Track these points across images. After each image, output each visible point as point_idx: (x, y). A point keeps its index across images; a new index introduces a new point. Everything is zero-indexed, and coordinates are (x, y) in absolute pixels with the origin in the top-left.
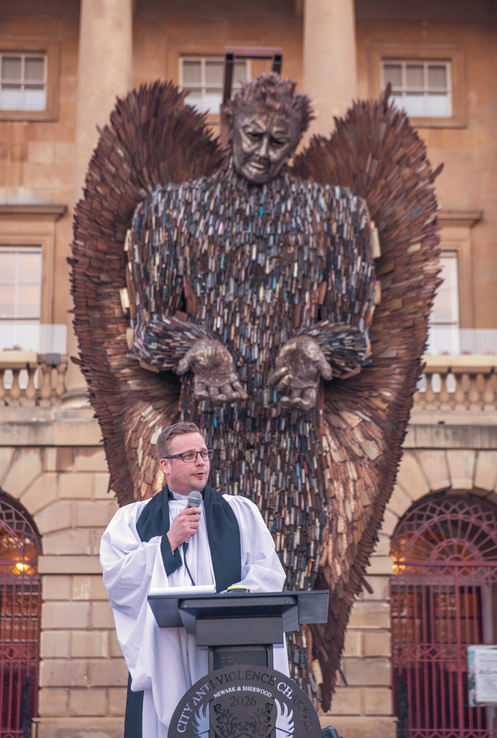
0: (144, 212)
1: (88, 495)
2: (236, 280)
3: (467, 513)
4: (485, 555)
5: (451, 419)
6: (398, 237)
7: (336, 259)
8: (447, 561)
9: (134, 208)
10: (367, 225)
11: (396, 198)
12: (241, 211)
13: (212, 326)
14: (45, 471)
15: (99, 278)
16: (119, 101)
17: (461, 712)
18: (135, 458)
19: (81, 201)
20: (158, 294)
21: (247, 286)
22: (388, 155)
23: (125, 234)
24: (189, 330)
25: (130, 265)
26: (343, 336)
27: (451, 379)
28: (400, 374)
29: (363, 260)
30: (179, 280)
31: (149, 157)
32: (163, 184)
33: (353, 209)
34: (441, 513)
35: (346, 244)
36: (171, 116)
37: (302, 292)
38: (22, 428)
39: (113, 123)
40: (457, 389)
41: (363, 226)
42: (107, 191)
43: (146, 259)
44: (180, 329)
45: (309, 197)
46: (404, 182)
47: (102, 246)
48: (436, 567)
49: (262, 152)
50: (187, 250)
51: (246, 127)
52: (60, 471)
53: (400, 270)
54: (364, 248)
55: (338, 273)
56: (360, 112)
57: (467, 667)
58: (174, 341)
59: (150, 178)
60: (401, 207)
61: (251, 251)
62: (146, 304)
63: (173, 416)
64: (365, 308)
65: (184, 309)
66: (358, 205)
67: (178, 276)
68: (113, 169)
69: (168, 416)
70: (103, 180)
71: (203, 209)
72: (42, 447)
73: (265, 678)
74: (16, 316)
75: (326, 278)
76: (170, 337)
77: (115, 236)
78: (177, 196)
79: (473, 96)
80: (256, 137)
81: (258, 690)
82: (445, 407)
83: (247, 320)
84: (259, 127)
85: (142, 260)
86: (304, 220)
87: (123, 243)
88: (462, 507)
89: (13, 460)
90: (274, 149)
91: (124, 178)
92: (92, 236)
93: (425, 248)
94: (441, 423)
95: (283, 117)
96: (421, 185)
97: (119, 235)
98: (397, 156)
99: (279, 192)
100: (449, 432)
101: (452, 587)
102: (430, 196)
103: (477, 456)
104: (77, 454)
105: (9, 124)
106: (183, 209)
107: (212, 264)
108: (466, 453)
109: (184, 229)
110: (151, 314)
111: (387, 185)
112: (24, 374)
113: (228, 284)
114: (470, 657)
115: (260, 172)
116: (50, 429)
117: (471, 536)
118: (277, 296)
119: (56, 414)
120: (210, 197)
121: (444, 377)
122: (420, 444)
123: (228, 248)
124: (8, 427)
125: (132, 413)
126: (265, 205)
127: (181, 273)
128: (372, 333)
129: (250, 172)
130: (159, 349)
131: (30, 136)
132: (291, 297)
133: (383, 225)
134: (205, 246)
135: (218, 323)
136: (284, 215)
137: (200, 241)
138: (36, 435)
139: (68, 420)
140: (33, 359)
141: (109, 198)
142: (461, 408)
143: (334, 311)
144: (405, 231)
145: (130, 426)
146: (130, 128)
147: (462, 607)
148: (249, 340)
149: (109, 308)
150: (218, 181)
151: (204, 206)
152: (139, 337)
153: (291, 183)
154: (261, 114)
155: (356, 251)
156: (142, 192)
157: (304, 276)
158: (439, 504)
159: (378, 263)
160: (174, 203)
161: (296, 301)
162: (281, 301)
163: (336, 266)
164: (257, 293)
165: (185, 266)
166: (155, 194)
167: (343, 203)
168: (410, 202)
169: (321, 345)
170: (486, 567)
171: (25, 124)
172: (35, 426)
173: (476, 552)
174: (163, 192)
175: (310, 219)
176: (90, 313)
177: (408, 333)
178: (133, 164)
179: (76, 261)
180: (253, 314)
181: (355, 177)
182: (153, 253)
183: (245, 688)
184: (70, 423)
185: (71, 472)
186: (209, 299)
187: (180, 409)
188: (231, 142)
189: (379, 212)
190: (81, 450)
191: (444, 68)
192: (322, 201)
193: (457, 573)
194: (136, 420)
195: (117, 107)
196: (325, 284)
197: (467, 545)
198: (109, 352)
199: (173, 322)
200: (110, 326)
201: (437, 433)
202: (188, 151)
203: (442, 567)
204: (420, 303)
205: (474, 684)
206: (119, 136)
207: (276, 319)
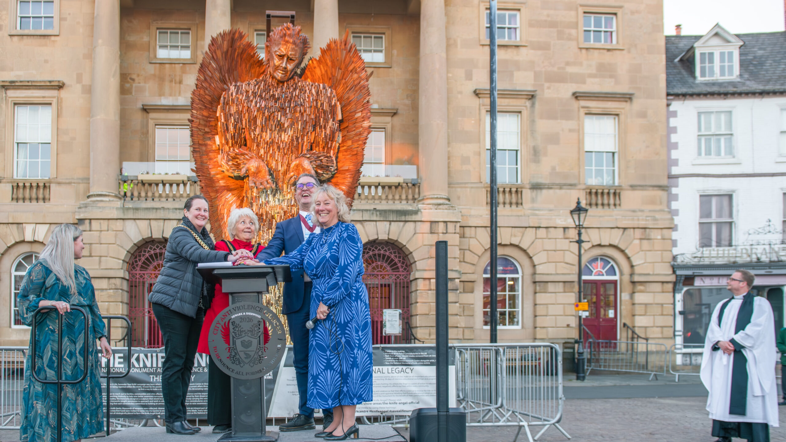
0: (226, 96)
2: (271, 130)
3: (385, 251)
4: (393, 269)
5: (379, 207)
6: (350, 109)
7: (320, 120)
8: (375, 272)
9: (222, 94)
10: (335, 103)
11: (350, 89)
12: (273, 96)
13: (259, 153)
15: (204, 130)
16: (213, 38)
17: (379, 338)
18: (223, 219)
19: (194, 90)
20: (233, 137)
21: (276, 132)
22: (346, 67)
23: (217, 108)
24: (247, 155)
25: (219, 123)
26: (322, 158)
27: (380, 188)
28: (350, 178)
29: (333, 121)
30: (243, 130)
31: (229, 69)
32: (236, 82)
33: (329, 95)
34: (373, 250)
35: (325, 112)
36: (239, 47)
37: (302, 137)
39: (210, 50)
40: (382, 193)
41: (333, 104)
42: (208, 85)
43: (227, 120)
44: (243, 154)
45: (307, 88)
46: (354, 81)
47: (205, 114)
48: (370, 275)
49: (284, 65)
50: (247, 114)
51: (276, 51)
53: (351, 126)
54: (334, 115)
55: (321, 127)
56: (333, 45)
57: (382, 319)
58: (240, 160)
59: (229, 79)
60: (353, 94)
61: (278, 115)
62: (227, 143)
63: (241, 198)
64: (333, 145)
65: (246, 145)
66: (331, 93)
67: (242, 129)
68: (210, 74)
69: (239, 198)
70: (205, 79)
71: (254, 94)
73: (257, 309)
74: (179, 159)
75: (314, 129)
76: (238, 158)
77: (212, 109)
78: (242, 88)
79: (395, 52)
80: (281, 57)
81: (254, 314)
82: (377, 202)
83: (276, 150)
84: (283, 52)
85: (225, 121)
86: (304, 100)
87: (216, 112)
88: (383, 248)
90: (290, 64)
91: (216, 79)
92: (201, 108)
93: (363, 115)
94: (375, 209)
95: (294, 46)
96: (362, 82)
97: (214, 108)
98: (351, 68)
99: (292, 86)
100: (378, 213)
101: (378, 284)
102: (366, 88)
103: (390, 224)
105: (173, 65)
106: (245, 94)
107: (259, 122)
108: (385, 223)
109: (245, 104)
110: (230, 148)
111: (346, 83)
112: (182, 186)
113: (266, 132)
114: (384, 314)
115: (283, 76)
117: (386, 261)
118: (290, 138)
120: (258, 89)
121: (376, 187)
122: (364, 219)
123: (266, 114)
125: (221, 197)
126: (285, 93)
127: (244, 127)
128: (337, 158)
129: (278, 75)
130: (233, 164)
131: (184, 72)
132: (297, 139)
133: (343, 103)
134: (256, 113)
135: (262, 152)
136: (295, 97)
137: (253, 110)
140: (185, 179)
141: (208, 89)
142: (384, 202)
143: (319, 146)
144: (354, 106)
145: (220, 203)
146: (219, 53)
147: (381, 293)
148: (277, 160)
149: (210, 145)
150: (262, 80)
151: (255, 93)
152: (224, 159)
153: (298, 82)
154: (283, 45)
155: (330, 116)
156: (225, 86)
157: (303, 128)
158: (372, 246)
159: (341, 122)
160: (241, 92)
161: (300, 140)
162: (292, 140)
163: (320, 123)
164: (281, 136)
165: (246, 123)
166: (231, 87)
167: (324, 91)
168: (356, 91)
169: (311, 162)
170: (392, 275)
171: (181, 65)
173: (388, 268)
174: (235, 86)
175: (307, 100)
176: (200, 147)
177: (354, 157)
178: (221, 73)
179: (193, 121)
180: (279, 147)
181: (330, 79)
182: (230, 117)
183: (247, 314)
186: (257, 140)
187: (244, 195)
188: (268, 60)
189: (341, 97)
191: (382, 38)
192: (313, 91)
193: (379, 277)
194: (223, 199)
195: (211, 41)
196: (314, 133)
197: (385, 265)
198: (210, 167)
199: (240, 151)
200: (210, 154)
201: (373, 214)
202: (248, 66)
203: (373, 275)
204: (360, 142)
205: (385, 326)
206: (213, 57)
207: (290, 150)
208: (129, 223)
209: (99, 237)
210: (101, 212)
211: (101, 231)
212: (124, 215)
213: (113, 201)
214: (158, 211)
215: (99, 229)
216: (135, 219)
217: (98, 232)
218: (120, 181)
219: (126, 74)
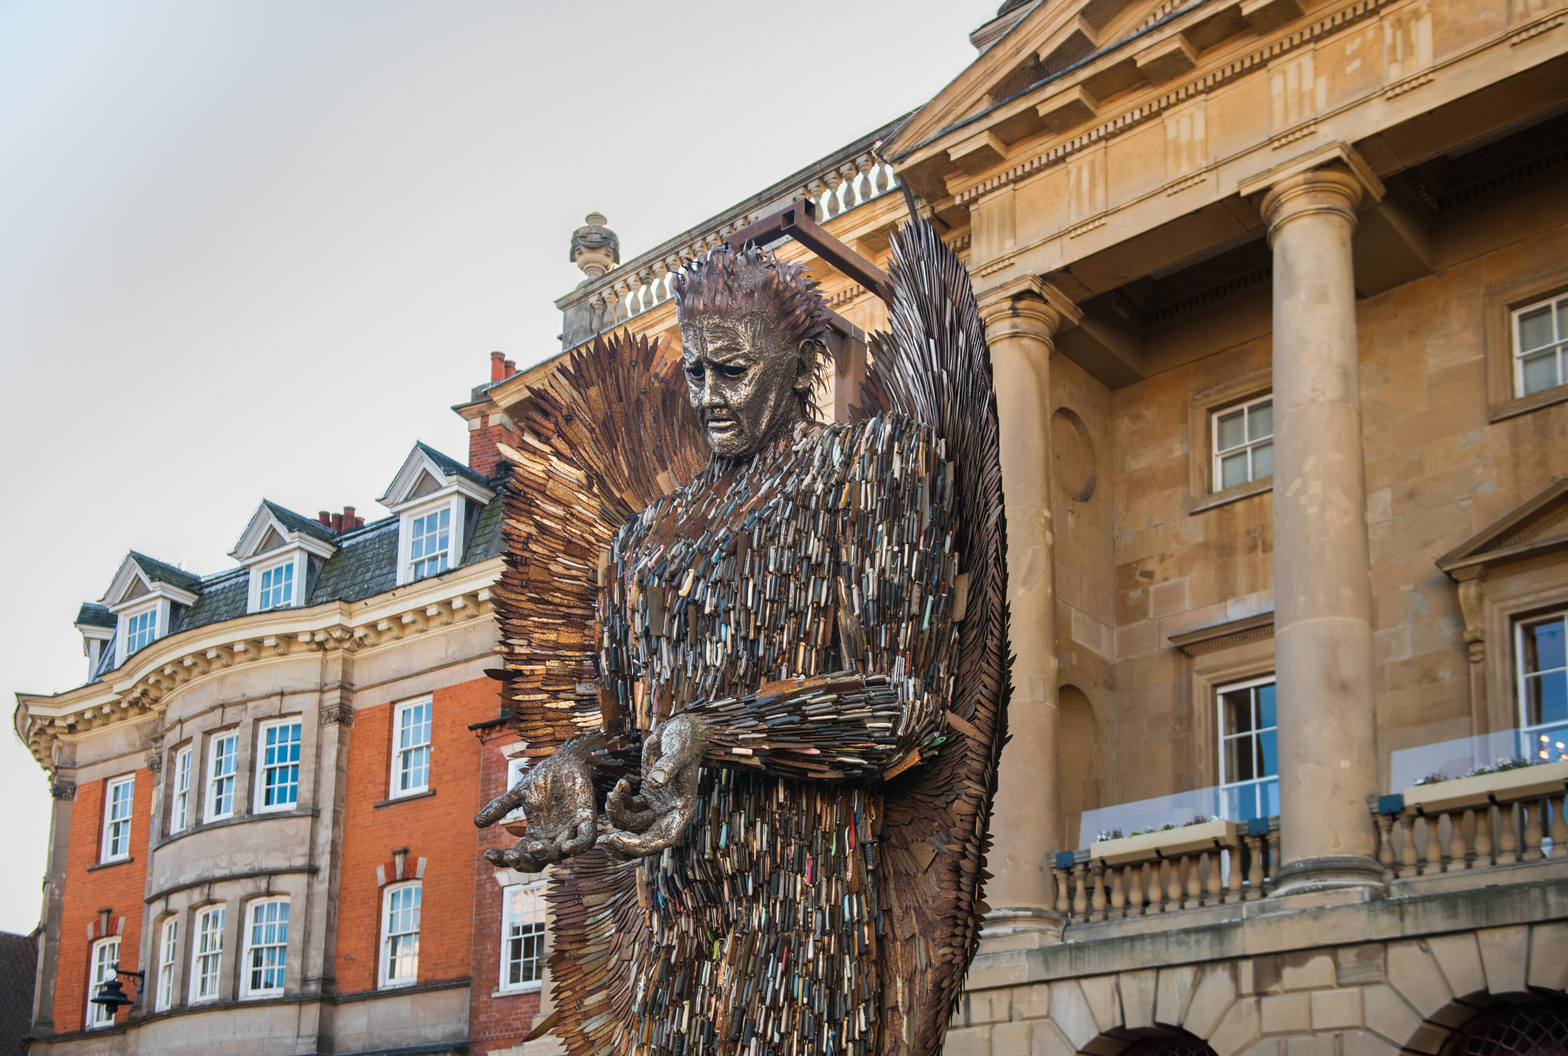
1: (1303, 1024)
14: (1239, 996)
21: (687, 644)
38: (1201, 935)
49: (706, 396)
52: (1260, 993)
72: (1233, 961)
89: (1196, 984)
99: (776, 462)
104: (1284, 964)
113: (659, 651)
115: (726, 435)
116: (1239, 931)
119: (1249, 910)
124: (1182, 936)
126: (743, 493)
132: (751, 646)
138: (1221, 944)
139: (1266, 915)
140: (1225, 832)
153: (804, 437)
155: (881, 528)
157: (769, 601)
161: (761, 651)
172: (1218, 931)
184: (1267, 918)
185: (1275, 993)
190: (1286, 956)
208: (1064, 993)
209: (990, 1040)
210: (990, 967)
211: (993, 1023)
212: (1047, 968)
213: (1024, 932)
214: (1138, 944)
215: (988, 1020)
216: (1078, 978)
217: (987, 1027)
218: (1055, 872)
219: (1129, 565)
